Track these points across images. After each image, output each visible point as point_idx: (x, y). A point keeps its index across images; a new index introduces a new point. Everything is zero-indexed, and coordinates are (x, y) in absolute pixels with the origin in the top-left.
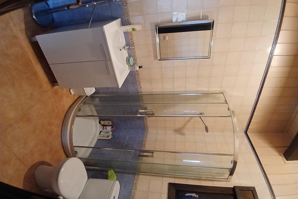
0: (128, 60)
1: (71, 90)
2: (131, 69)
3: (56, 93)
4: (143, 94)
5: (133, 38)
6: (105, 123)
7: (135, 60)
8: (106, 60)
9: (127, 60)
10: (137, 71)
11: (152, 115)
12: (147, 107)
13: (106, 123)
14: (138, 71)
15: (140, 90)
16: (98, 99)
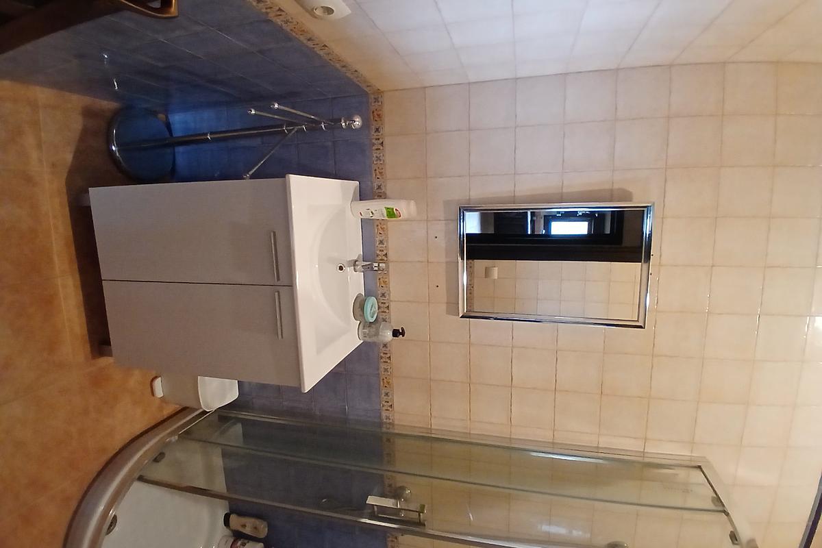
0: (360, 306)
1: (158, 384)
2: (364, 333)
3: (98, 381)
4: (396, 431)
5: (387, 241)
6: (244, 526)
7: (384, 308)
8: (278, 283)
9: (358, 305)
10: (385, 346)
11: (414, 525)
12: (403, 488)
13: (249, 525)
14: (388, 345)
15: (388, 418)
16: (238, 428)
